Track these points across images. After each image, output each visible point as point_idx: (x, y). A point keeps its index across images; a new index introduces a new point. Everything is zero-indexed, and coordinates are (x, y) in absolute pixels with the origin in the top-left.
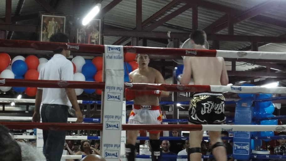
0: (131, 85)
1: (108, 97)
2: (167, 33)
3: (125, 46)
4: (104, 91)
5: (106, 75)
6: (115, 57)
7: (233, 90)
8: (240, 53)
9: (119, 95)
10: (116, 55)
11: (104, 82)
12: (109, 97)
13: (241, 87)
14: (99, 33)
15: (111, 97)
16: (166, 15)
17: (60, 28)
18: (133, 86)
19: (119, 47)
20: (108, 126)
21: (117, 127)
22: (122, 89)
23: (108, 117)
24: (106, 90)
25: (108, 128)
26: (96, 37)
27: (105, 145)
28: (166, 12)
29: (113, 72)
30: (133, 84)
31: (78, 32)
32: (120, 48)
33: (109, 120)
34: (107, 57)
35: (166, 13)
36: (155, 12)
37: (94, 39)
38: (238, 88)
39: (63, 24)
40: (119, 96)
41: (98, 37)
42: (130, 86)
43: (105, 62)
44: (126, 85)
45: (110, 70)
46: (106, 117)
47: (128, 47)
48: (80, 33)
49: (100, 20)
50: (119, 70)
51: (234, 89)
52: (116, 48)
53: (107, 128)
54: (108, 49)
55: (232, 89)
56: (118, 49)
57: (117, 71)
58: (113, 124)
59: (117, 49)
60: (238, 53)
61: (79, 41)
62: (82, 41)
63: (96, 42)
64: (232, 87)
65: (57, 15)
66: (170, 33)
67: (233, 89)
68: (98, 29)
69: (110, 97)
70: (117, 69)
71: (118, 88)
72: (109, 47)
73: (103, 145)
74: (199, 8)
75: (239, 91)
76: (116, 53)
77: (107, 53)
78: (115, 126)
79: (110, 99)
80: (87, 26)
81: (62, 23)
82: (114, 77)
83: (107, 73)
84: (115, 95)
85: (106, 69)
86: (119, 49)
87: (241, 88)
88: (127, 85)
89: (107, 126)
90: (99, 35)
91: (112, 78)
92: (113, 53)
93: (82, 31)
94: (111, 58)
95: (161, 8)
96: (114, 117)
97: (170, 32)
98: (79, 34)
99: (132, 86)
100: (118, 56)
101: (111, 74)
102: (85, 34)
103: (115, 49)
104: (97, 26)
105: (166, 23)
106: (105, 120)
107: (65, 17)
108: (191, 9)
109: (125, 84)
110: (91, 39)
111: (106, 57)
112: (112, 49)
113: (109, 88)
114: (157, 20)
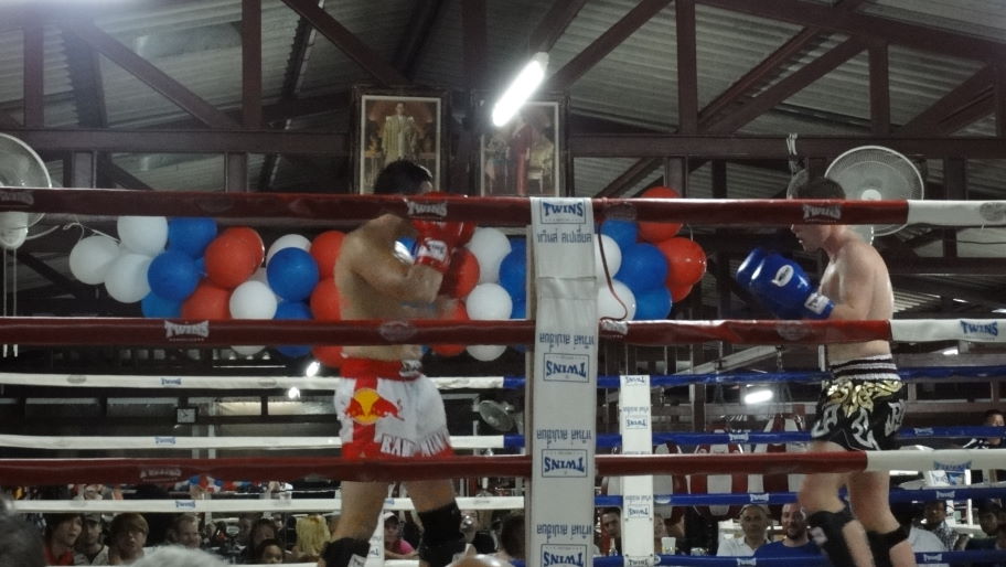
0: (621, 327)
1: (547, 370)
2: (783, 138)
3: (599, 200)
4: (532, 350)
5: (539, 296)
6: (565, 238)
7: (969, 334)
8: (989, 206)
9: (582, 361)
10: (569, 229)
11: (533, 322)
12: (549, 368)
13: (995, 324)
14: (554, 150)
15: (558, 369)
16: (785, 75)
17: (422, 137)
18: (629, 331)
19: (580, 204)
20: (551, 465)
21: (581, 469)
22: (592, 342)
23: (548, 435)
24: (541, 347)
25: (551, 473)
26: (545, 162)
27: (540, 529)
28: (784, 67)
29: (561, 286)
30: (628, 325)
31: (483, 149)
32: (582, 208)
33: (551, 446)
34: (540, 237)
35: (785, 70)
36: (749, 67)
37: (537, 169)
38: (986, 327)
39: (434, 125)
40: (583, 365)
41: (550, 164)
42: (618, 330)
43: (532, 252)
44: (605, 327)
45: (551, 281)
46: (540, 435)
47: (608, 203)
48: (492, 149)
49: (556, 105)
50: (582, 279)
51: (973, 329)
52: (570, 207)
53: (547, 470)
54: (544, 211)
55: (965, 331)
56: (577, 210)
57: (576, 284)
58: (566, 458)
59: (572, 208)
60: (982, 208)
61: (487, 177)
62: (499, 177)
63: (545, 178)
64: (964, 324)
65: (410, 96)
66: (796, 140)
67: (968, 330)
68: (549, 134)
69: (553, 368)
70: (575, 276)
71: (579, 339)
72: (547, 205)
73: (534, 528)
74: (891, 49)
75: (993, 336)
76: (570, 225)
77: (539, 224)
78: (571, 464)
79: (552, 377)
80: (512, 126)
81: (430, 121)
82: (563, 302)
83: (543, 291)
84: (568, 363)
85: (537, 276)
86: (580, 209)
87: (998, 327)
88: (609, 329)
89: (548, 465)
90: (554, 155)
91: (558, 306)
92: (559, 222)
93: (496, 144)
94: (553, 239)
95: (767, 53)
96: (569, 436)
97: (795, 136)
98: (488, 156)
99: (625, 332)
100: (575, 232)
101: (556, 295)
102: (507, 156)
103: (565, 211)
104: (548, 125)
105: (786, 102)
106: (539, 445)
107: (438, 100)
108: (865, 53)
109: (600, 326)
110: (529, 168)
111: (536, 239)
112: (557, 209)
113: (547, 338)
114: (755, 96)
